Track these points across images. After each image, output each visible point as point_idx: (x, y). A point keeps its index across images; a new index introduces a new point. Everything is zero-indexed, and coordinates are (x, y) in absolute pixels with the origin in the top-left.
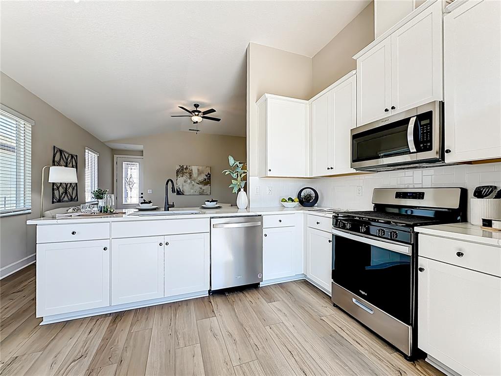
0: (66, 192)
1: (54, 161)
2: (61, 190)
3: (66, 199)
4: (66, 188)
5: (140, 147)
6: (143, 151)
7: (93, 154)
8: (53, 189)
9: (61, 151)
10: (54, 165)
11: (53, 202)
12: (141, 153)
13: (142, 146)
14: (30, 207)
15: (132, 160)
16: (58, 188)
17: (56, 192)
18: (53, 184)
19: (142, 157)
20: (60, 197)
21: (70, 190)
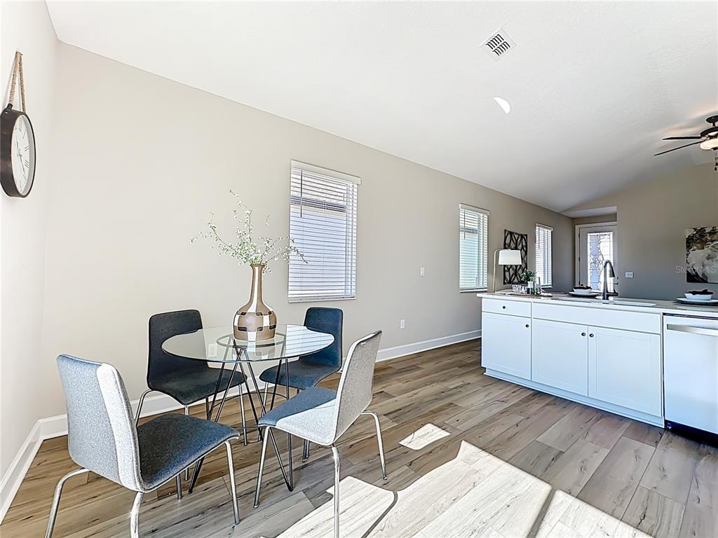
0: (516, 273)
1: (505, 244)
2: (512, 272)
3: (516, 280)
4: (516, 270)
5: (612, 209)
6: (616, 214)
7: (546, 230)
8: (505, 271)
9: (511, 233)
10: (505, 248)
11: (504, 283)
12: (613, 217)
13: (615, 207)
14: (486, 286)
15: (600, 229)
16: (509, 269)
17: (507, 274)
18: (505, 266)
19: (614, 223)
20: (510, 279)
21: (520, 272)
